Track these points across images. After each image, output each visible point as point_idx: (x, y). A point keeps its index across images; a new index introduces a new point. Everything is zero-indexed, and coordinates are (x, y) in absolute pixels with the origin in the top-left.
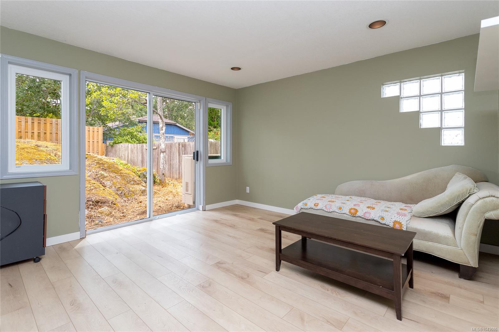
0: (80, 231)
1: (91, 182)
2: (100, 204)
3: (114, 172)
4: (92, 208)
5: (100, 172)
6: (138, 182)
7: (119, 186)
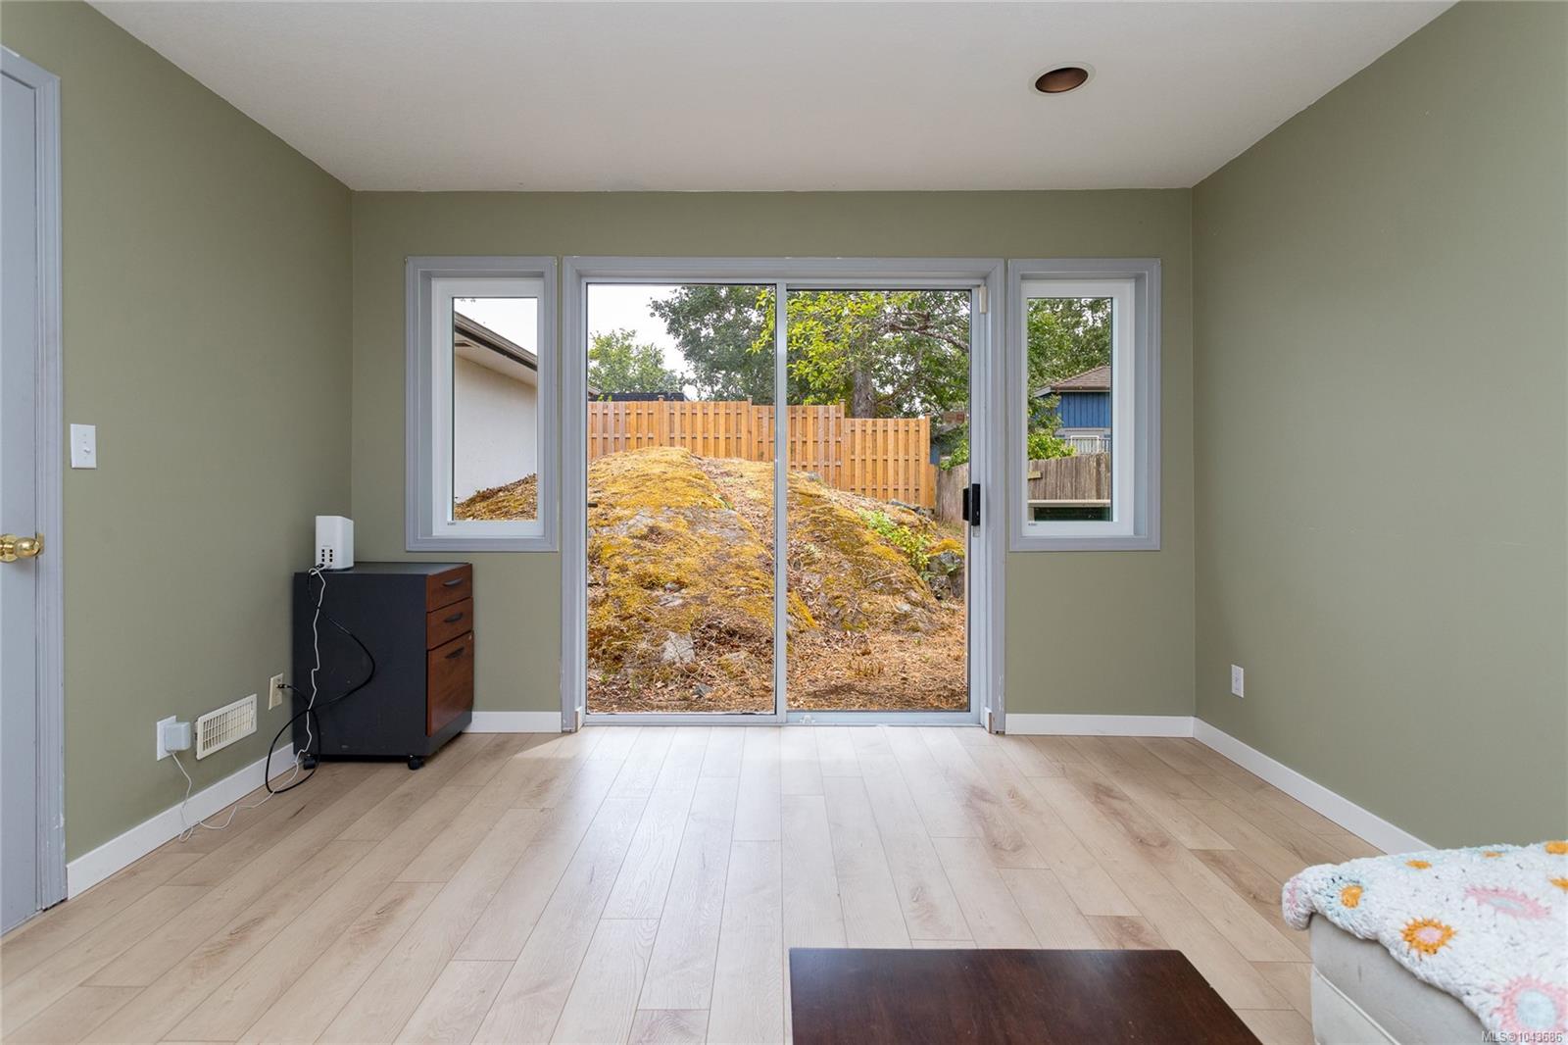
0: (561, 710)
1: (750, 573)
2: (736, 640)
3: (843, 549)
4: (711, 649)
5: (807, 547)
6: (898, 586)
7: (836, 594)
